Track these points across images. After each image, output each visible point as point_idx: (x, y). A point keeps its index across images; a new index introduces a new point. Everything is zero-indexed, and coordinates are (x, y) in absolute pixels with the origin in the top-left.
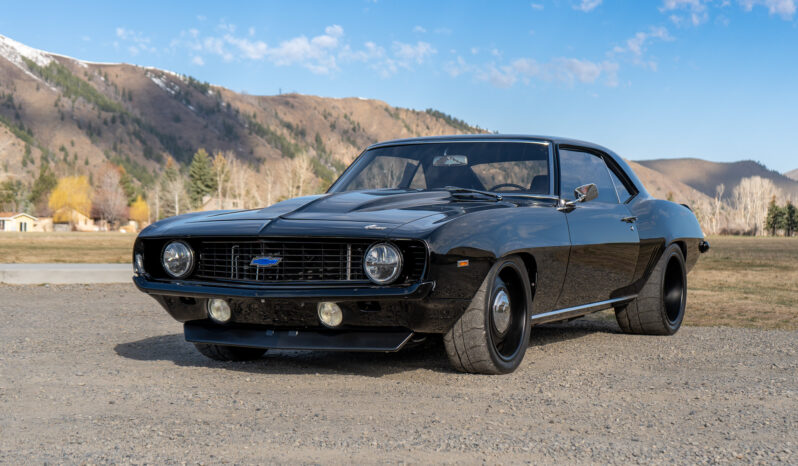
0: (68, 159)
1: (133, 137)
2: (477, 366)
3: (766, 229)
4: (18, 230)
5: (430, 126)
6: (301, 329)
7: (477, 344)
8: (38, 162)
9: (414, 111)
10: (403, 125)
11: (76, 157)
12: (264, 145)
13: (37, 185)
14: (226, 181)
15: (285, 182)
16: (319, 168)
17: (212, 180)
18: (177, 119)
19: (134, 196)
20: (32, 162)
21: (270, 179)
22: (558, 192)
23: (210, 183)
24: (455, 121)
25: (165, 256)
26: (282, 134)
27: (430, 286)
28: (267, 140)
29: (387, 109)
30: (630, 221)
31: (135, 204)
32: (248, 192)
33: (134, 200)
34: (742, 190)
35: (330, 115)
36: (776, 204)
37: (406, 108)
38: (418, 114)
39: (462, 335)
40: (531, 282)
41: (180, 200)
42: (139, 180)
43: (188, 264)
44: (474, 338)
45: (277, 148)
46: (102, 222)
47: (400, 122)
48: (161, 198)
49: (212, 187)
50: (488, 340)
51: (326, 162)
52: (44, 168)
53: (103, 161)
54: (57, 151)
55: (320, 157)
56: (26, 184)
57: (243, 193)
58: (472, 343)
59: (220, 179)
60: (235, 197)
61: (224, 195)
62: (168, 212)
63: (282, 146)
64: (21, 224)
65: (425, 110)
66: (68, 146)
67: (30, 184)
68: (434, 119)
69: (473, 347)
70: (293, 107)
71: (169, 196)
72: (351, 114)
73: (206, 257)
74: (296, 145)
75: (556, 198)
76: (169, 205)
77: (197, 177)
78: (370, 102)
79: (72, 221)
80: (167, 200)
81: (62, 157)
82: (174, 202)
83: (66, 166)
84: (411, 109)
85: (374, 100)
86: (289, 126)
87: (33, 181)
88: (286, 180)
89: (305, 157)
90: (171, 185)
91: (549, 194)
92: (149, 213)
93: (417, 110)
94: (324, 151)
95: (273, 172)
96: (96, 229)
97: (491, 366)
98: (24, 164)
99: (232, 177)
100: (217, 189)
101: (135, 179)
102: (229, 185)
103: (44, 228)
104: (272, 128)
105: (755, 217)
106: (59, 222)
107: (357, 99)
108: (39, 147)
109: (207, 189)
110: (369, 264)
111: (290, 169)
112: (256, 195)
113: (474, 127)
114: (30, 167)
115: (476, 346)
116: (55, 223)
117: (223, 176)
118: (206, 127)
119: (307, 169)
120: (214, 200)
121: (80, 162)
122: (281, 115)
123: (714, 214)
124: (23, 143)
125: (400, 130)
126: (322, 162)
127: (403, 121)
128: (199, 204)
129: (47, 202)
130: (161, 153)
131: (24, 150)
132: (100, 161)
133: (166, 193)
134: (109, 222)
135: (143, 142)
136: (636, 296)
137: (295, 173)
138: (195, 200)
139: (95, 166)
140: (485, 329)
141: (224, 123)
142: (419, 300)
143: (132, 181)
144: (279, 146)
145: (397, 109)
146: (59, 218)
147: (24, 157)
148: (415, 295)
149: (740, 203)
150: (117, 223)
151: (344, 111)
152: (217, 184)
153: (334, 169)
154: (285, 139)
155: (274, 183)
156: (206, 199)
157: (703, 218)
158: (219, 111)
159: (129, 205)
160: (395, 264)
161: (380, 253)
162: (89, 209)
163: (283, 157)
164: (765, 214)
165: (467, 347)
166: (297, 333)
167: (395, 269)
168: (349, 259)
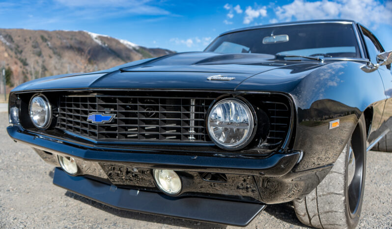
7: (334, 209)
27: (296, 158)
43: (46, 117)
44: (331, 203)
50: (346, 207)
58: (327, 208)
69: (328, 212)
110: (213, 123)
115: (332, 212)
160: (245, 123)
161: (226, 110)
165: (321, 211)
166: (138, 191)
167: (246, 132)
168: (193, 116)
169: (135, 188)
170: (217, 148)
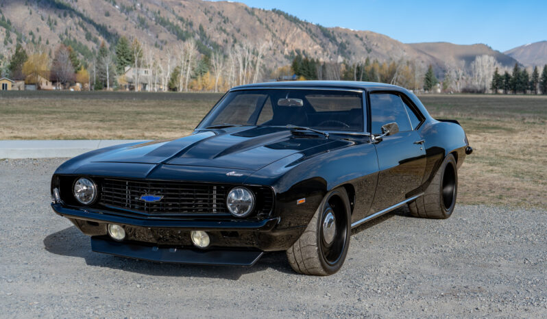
0: (35, 40)
1: (78, 26)
2: (311, 271)
3: (492, 89)
4: (2, 89)
5: (275, 20)
6: (179, 247)
7: (311, 256)
8: (15, 42)
9: (264, 10)
10: (257, 19)
11: (40, 39)
12: (166, 32)
13: (13, 59)
14: (140, 57)
15: (179, 57)
16: (202, 47)
17: (131, 56)
18: (107, 15)
19: (79, 66)
20: (11, 42)
21: (169, 55)
22: (369, 130)
23: (130, 58)
24: (291, 16)
25: (76, 188)
26: (177, 25)
27: (276, 221)
28: (167, 29)
29: (246, 9)
30: (420, 143)
31: (80, 72)
32: (155, 64)
33: (79, 69)
34: (476, 64)
35: (209, 12)
36: (498, 73)
37: (258, 8)
38: (267, 12)
39: (300, 250)
40: (350, 203)
41: (109, 70)
42: (83, 54)
43: (93, 195)
44: (309, 252)
45: (174, 33)
46: (58, 84)
47: (255, 17)
48: (97, 68)
49: (130, 61)
50: (319, 254)
51: (206, 43)
52: (19, 47)
53: (59, 42)
54: (27, 35)
55: (203, 40)
56: (7, 57)
57: (152, 64)
58: (308, 256)
59: (136, 56)
60: (146, 67)
61: (139, 66)
62: (102, 77)
63: (178, 32)
64: (3, 85)
65: (271, 10)
66: (35, 32)
67: (9, 57)
68: (277, 15)
69: (309, 258)
70: (184, 7)
71: (102, 66)
72: (223, 11)
73: (107, 190)
74: (187, 32)
75: (368, 134)
76: (102, 72)
77: (121, 54)
78: (235, 4)
79: (38, 83)
80: (101, 69)
81: (31, 39)
82: (106, 70)
83: (33, 46)
84: (262, 9)
85: (238, 3)
86: (181, 19)
87: (11, 55)
88: (180, 55)
89: (192, 41)
90: (103, 60)
91: (363, 131)
92: (89, 78)
93: (266, 9)
94: (205, 36)
95: (172, 50)
96: (54, 88)
97: (322, 271)
98: (6, 43)
99: (144, 54)
100: (134, 62)
101: (80, 54)
102: (142, 59)
103: (19, 87)
104: (171, 21)
105: (485, 82)
106: (28, 83)
107: (227, 2)
108: (15, 32)
109: (128, 62)
110: (230, 202)
111: (182, 49)
112: (160, 66)
113: (303, 21)
114: (10, 45)
116: (26, 84)
117: (138, 53)
118: (127, 19)
119: (194, 48)
120: (132, 69)
121: (43, 42)
122: (176, 12)
123: (458, 79)
124: (5, 30)
125: (255, 22)
126: (204, 43)
127: (257, 17)
128: (122, 71)
129: (21, 70)
130: (97, 36)
131: (5, 34)
132: (57, 42)
133: (100, 65)
134: (62, 84)
135: (85, 29)
136: (423, 193)
137: (186, 52)
138: (120, 69)
139: (53, 45)
140: (318, 246)
141: (139, 18)
142: (268, 231)
143: (78, 55)
144: (176, 33)
145: (253, 8)
146: (29, 81)
147: (5, 39)
148: (265, 228)
149: (475, 72)
150: (68, 84)
151: (218, 10)
152: (134, 59)
153: (212, 48)
154: (179, 27)
155: (173, 57)
156: (127, 68)
157: (451, 82)
158: (135, 9)
159: (76, 72)
160: (248, 202)
161: (238, 195)
162: (49, 75)
163: (178, 40)
164: (491, 79)
165: (304, 258)
166: (176, 250)
167: (250, 207)
168: (215, 197)
169: (174, 247)
170: (233, 217)
